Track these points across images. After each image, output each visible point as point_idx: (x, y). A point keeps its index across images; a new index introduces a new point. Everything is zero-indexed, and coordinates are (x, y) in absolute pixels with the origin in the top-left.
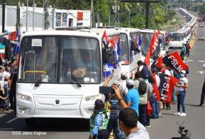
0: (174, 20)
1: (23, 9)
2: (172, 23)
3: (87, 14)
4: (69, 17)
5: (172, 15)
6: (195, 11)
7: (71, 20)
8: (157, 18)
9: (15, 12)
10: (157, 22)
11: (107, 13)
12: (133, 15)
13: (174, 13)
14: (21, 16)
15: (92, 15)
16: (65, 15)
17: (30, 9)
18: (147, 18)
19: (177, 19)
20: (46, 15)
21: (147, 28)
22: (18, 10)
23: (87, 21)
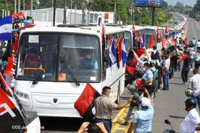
0: (172, 20)
1: (68, 11)
2: (170, 22)
3: (111, 15)
4: (99, 16)
5: (170, 16)
6: (186, 14)
7: (100, 19)
8: (160, 18)
9: (63, 13)
10: (160, 21)
11: (125, 15)
12: (143, 16)
13: (172, 15)
14: (67, 16)
15: (115, 15)
16: (96, 15)
17: (73, 11)
18: (153, 19)
19: (174, 19)
20: (84, 15)
21: (153, 25)
22: (65, 12)
23: (111, 20)
